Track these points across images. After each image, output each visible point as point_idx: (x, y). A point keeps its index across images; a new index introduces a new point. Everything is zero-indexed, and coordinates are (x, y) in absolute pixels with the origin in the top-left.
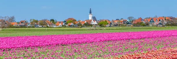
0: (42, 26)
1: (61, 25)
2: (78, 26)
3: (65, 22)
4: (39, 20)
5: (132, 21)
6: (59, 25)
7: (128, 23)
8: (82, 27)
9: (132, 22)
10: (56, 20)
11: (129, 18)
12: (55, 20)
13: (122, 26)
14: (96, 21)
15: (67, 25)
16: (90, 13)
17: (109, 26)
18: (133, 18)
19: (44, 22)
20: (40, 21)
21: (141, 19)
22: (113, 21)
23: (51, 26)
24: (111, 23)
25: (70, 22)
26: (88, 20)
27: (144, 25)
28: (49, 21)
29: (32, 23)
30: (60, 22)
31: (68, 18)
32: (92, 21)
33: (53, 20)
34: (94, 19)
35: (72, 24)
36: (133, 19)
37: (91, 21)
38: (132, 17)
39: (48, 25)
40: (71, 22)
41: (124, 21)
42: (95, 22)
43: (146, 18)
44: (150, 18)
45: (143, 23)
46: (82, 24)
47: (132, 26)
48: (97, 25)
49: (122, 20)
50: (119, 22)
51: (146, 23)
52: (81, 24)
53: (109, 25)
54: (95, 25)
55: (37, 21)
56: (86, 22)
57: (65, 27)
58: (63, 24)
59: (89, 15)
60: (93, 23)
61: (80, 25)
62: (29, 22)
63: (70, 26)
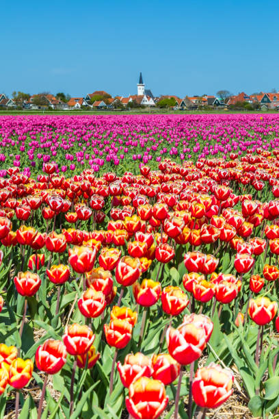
0: (40, 108)
1: (79, 106)
2: (115, 108)
3: (89, 99)
4: (32, 95)
5: (227, 100)
6: (76, 106)
7: (218, 104)
8: (123, 109)
9: (226, 102)
10: (68, 95)
11: (220, 93)
12: (66, 94)
13: (206, 108)
14: (153, 98)
15: (92, 106)
16: (141, 82)
17: (180, 110)
18: (228, 92)
19: (44, 98)
20: (35, 96)
21: (243, 95)
22: (187, 98)
23: (58, 107)
24: (183, 103)
25: (98, 101)
26: (136, 95)
27: (250, 109)
28: (53, 96)
29: (17, 100)
30: (77, 99)
31: (94, 92)
32: (145, 97)
33: (61, 96)
34: (149, 93)
35: (102, 103)
36: (228, 95)
37: (141, 98)
38: (225, 92)
39: (53, 106)
40: (101, 100)
41: (211, 100)
42: (151, 99)
43: (254, 95)
44: (261, 94)
45: (248, 103)
46: (125, 104)
47: (226, 109)
48: (154, 106)
49: (206, 98)
50: (199, 102)
51: (254, 104)
52: (122, 105)
53: (180, 108)
54: (151, 106)
55: (27, 97)
56: (131, 100)
57: (89, 109)
58: (84, 104)
59: (139, 87)
60: (145, 103)
61: (118, 106)
62: (11, 98)
63: (98, 108)
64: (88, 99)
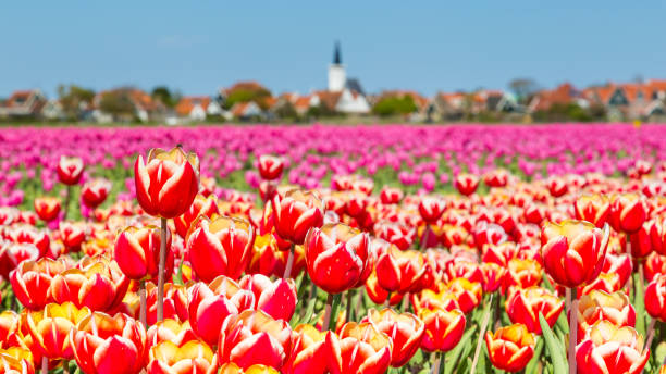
0: (116, 119)
2: (282, 117)
3: (222, 99)
4: (97, 91)
6: (194, 114)
8: (298, 120)
9: (528, 104)
10: (177, 91)
11: (516, 85)
13: (483, 118)
14: (365, 96)
15: (230, 115)
16: (337, 60)
17: (425, 121)
18: (534, 83)
19: (124, 99)
20: (105, 95)
21: (568, 90)
22: (442, 99)
24: (432, 106)
25: (242, 102)
26: (327, 91)
27: (583, 118)
28: (144, 93)
29: (66, 103)
30: (197, 101)
31: (233, 84)
32: (346, 94)
33: (162, 93)
34: (354, 87)
35: (251, 109)
36: (532, 89)
37: (337, 96)
39: (143, 114)
40: (249, 101)
41: (493, 100)
42: (361, 99)
43: (593, 88)
44: (608, 86)
45: (578, 107)
46: (301, 110)
48: (366, 115)
49: (484, 95)
50: (469, 104)
51: (591, 109)
52: (295, 112)
53: (424, 117)
55: (87, 96)
56: (315, 101)
58: (213, 110)
59: (331, 71)
60: (348, 107)
61: (287, 112)
62: (53, 98)
63: (243, 119)
64: (220, 99)
